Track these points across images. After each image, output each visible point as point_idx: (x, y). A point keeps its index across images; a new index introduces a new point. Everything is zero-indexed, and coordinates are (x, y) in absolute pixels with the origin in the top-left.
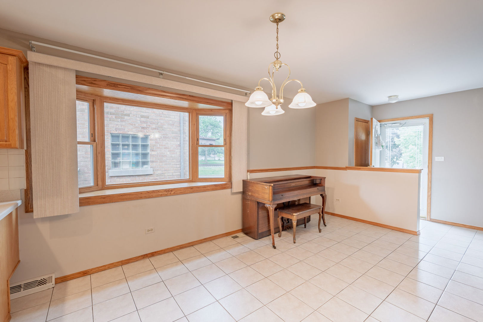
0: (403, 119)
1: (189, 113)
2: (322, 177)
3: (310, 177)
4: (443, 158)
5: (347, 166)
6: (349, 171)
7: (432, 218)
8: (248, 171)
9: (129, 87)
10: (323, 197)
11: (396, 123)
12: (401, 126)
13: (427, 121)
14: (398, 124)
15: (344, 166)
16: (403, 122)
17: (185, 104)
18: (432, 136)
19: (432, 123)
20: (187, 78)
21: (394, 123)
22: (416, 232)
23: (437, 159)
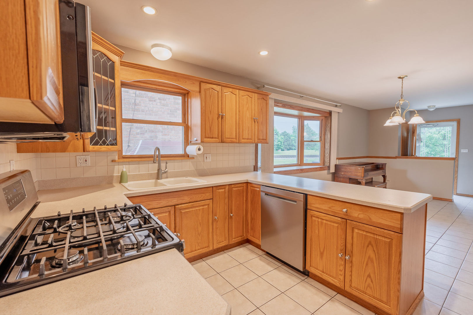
0: (437, 121)
1: (299, 118)
2: (383, 163)
3: (373, 163)
4: (467, 150)
5: (397, 156)
6: (398, 159)
7: (457, 193)
8: (337, 159)
9: (289, 106)
10: (384, 177)
11: (430, 124)
12: (434, 127)
13: (455, 124)
14: (432, 125)
15: (395, 156)
16: (435, 124)
17: (295, 112)
18: (459, 134)
19: (459, 125)
20: (315, 99)
21: (428, 125)
22: (452, 200)
23: (463, 151)
